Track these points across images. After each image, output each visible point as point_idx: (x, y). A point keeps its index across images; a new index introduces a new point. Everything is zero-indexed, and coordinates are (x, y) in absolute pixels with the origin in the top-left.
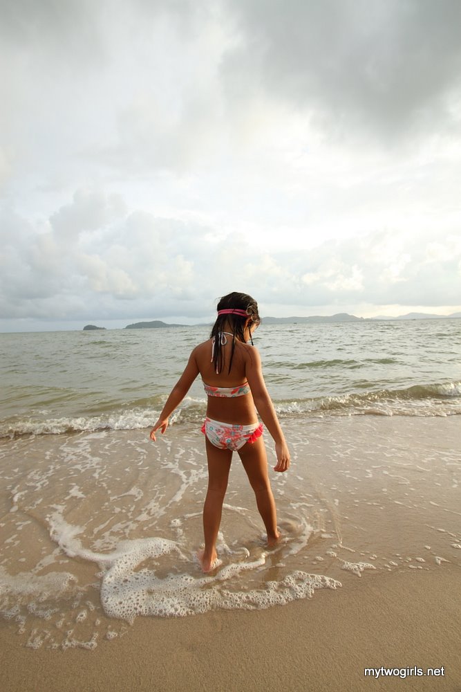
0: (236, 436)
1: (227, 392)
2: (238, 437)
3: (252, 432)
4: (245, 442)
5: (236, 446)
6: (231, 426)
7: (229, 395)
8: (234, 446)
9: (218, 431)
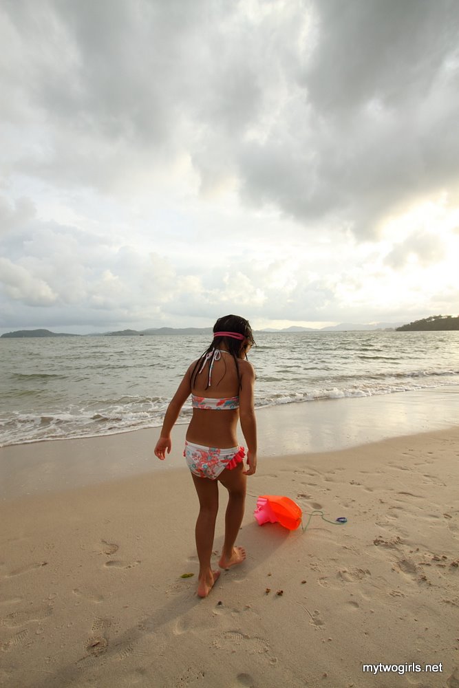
0: (213, 461)
1: (213, 403)
2: (215, 462)
3: (232, 457)
4: (224, 468)
5: (214, 473)
6: (207, 448)
7: (214, 407)
8: (211, 473)
9: (194, 455)
